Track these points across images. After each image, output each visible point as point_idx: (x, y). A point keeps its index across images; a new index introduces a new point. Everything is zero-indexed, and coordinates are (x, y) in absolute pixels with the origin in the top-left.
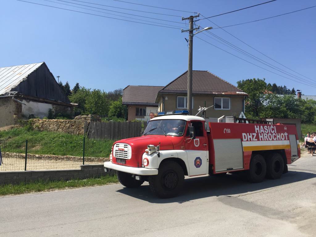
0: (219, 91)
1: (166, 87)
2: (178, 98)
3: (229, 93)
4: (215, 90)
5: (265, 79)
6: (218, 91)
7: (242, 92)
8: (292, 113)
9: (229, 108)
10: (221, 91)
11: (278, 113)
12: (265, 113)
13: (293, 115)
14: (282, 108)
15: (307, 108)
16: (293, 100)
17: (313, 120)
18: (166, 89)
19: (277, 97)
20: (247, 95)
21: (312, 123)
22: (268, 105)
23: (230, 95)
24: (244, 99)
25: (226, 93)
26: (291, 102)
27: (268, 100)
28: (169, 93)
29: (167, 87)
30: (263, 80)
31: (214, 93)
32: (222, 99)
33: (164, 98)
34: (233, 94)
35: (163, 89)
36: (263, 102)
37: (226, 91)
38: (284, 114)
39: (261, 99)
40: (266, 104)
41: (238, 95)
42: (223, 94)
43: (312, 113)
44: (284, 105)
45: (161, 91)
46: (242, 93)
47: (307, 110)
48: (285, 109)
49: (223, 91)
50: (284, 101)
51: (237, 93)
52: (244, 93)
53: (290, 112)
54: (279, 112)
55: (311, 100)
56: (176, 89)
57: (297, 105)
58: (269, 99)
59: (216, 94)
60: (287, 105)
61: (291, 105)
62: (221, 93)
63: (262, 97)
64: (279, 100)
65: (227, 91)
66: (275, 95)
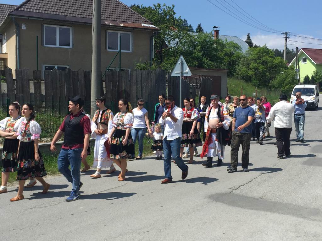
0: (116, 20)
1: (22, 5)
2: (45, 28)
3: (130, 25)
4: (108, 19)
5: (174, 6)
6: (113, 19)
7: (150, 24)
8: (209, 60)
9: (130, 50)
10: (118, 20)
11: (191, 59)
12: (174, 60)
13: (210, 64)
14: (195, 53)
15: (226, 55)
16: (211, 42)
17: (235, 71)
18: (22, 9)
19: (190, 36)
20: (157, 30)
21: (233, 75)
22: (176, 47)
23: (133, 28)
24: (153, 36)
25: (127, 25)
26: (207, 44)
27: (177, 40)
28: (28, 17)
29: (24, 7)
30: (172, 8)
31: (107, 23)
32: (119, 33)
33: (18, 27)
34: (136, 25)
35: (17, 9)
36: (169, 42)
37: (125, 21)
38: (198, 61)
39: (167, 37)
40: (175, 45)
41: (145, 28)
42: (122, 25)
43: (233, 61)
44: (199, 48)
45: (13, 13)
46: (151, 26)
47: (226, 57)
48: (200, 54)
49: (120, 20)
50: (199, 42)
51: (143, 25)
52: (154, 26)
53: (207, 59)
54: (193, 58)
55: (232, 43)
56: (40, 11)
57: (216, 50)
58: (179, 38)
59: (111, 24)
60: (202, 49)
61: (208, 48)
62: (118, 24)
63: (168, 35)
64: (192, 41)
65: (128, 21)
66: (187, 33)
